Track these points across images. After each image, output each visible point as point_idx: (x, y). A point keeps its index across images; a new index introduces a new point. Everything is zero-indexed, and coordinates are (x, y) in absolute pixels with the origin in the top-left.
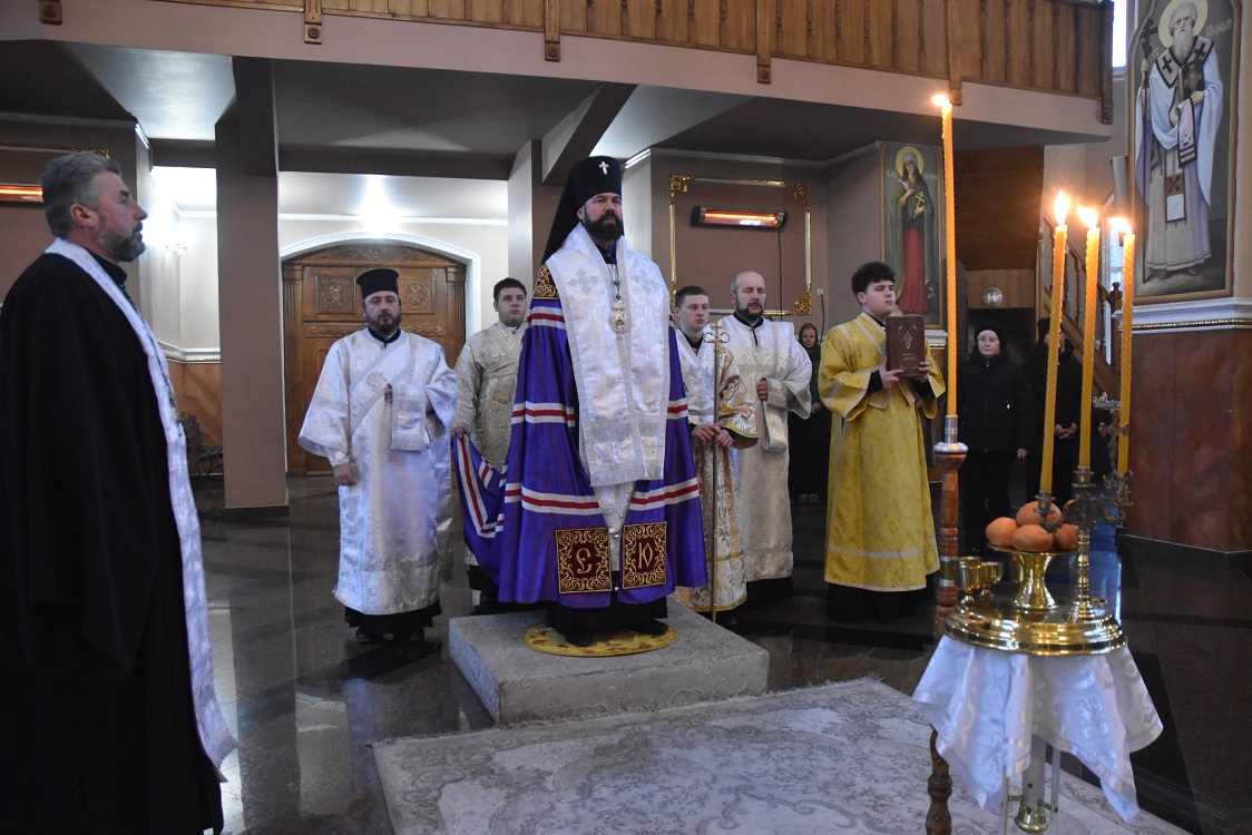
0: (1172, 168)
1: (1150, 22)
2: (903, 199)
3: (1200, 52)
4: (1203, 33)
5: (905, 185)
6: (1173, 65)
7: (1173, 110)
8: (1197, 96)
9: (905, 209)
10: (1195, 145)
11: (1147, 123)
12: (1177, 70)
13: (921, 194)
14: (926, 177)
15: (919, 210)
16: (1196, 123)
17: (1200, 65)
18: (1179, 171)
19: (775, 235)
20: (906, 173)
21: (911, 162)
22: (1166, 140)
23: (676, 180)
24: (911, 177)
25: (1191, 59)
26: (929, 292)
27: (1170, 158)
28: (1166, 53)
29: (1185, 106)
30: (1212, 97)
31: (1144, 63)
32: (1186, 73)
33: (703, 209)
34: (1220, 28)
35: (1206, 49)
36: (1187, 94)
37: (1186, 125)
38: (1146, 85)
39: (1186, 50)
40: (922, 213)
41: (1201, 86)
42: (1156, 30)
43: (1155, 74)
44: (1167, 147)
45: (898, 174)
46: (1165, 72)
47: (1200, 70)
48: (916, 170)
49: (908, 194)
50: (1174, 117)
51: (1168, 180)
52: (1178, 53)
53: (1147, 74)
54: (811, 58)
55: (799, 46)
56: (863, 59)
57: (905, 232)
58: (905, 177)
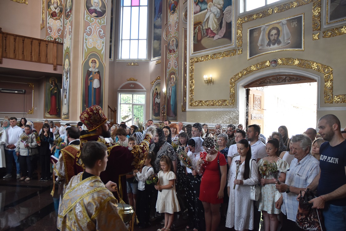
0: (66, 94)
2: (51, 89)
4: (68, 68)
5: (52, 86)
6: (66, 73)
8: (67, 80)
9: (51, 91)
10: (67, 89)
11: (64, 83)
13: (56, 88)
14: (58, 84)
15: (56, 91)
17: (68, 73)
20: (52, 83)
21: (54, 80)
22: (65, 88)
24: (53, 84)
27: (65, 91)
31: (64, 71)
32: (67, 75)
35: (68, 71)
38: (64, 76)
40: (56, 92)
41: (68, 78)
42: (65, 65)
43: (64, 73)
45: (50, 83)
49: (52, 88)
51: (65, 96)
52: (66, 70)
54: (15, 58)
55: (12, 55)
56: (29, 59)
57: (51, 96)
58: (52, 84)
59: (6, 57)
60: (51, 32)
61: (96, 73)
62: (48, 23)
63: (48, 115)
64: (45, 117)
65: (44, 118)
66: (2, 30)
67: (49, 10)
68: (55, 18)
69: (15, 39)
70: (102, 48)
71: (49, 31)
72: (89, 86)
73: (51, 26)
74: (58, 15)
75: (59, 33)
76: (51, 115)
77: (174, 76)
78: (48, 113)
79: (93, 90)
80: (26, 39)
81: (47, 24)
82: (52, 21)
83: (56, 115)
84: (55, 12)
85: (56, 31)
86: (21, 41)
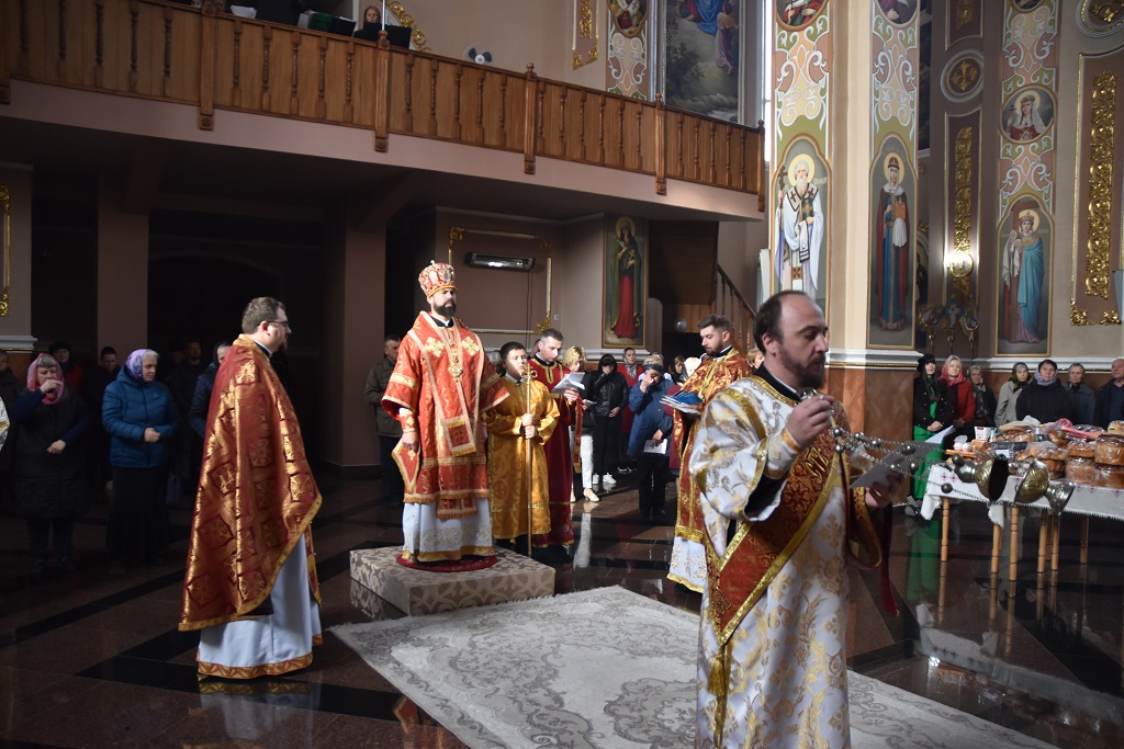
0: (796, 262)
1: (783, 168)
2: (620, 254)
3: (811, 193)
4: (812, 182)
5: (622, 244)
6: (796, 197)
7: (797, 227)
8: (809, 219)
9: (621, 262)
10: (808, 250)
11: (781, 231)
12: (799, 202)
13: (633, 251)
14: (637, 239)
15: (631, 262)
16: (809, 237)
17: (811, 201)
18: (800, 265)
19: (525, 274)
20: (622, 235)
21: (626, 227)
22: (793, 244)
23: (455, 231)
24: (626, 239)
25: (806, 196)
26: (635, 322)
27: (795, 256)
28: (793, 189)
29: (803, 224)
30: (817, 220)
31: (780, 192)
32: (803, 204)
33: (474, 255)
34: (821, 181)
35: (814, 192)
36: (804, 218)
37: (803, 236)
38: (781, 207)
39: (804, 190)
40: (633, 265)
41: (812, 214)
42: (786, 174)
43: (786, 201)
44: (794, 249)
45: (617, 236)
46: (792, 201)
47: (811, 205)
48: (630, 235)
49: (623, 251)
50: (797, 231)
51: (793, 270)
52: (799, 191)
53: (782, 200)
54: (562, 157)
55: (555, 148)
56: (598, 159)
57: (621, 279)
58: (622, 239)
59: (543, 154)
60: (617, 74)
61: (898, 197)
62: (612, 48)
63: (613, 339)
64: (605, 344)
65: (603, 347)
66: (534, 71)
67: (613, 6)
68: (626, 31)
69: (564, 97)
70: (911, 122)
71: (614, 70)
72: (884, 240)
73: (619, 58)
74: (635, 21)
75: (638, 79)
76: (619, 337)
77: (1033, 213)
78: (612, 329)
79: (893, 252)
80: (589, 95)
81: (610, 51)
82: (620, 42)
83: (632, 338)
84: (627, 13)
85: (630, 72)
86: (579, 104)
